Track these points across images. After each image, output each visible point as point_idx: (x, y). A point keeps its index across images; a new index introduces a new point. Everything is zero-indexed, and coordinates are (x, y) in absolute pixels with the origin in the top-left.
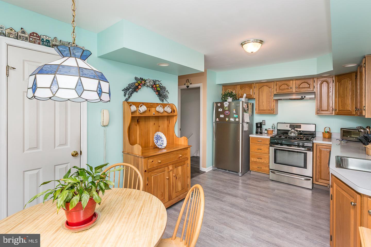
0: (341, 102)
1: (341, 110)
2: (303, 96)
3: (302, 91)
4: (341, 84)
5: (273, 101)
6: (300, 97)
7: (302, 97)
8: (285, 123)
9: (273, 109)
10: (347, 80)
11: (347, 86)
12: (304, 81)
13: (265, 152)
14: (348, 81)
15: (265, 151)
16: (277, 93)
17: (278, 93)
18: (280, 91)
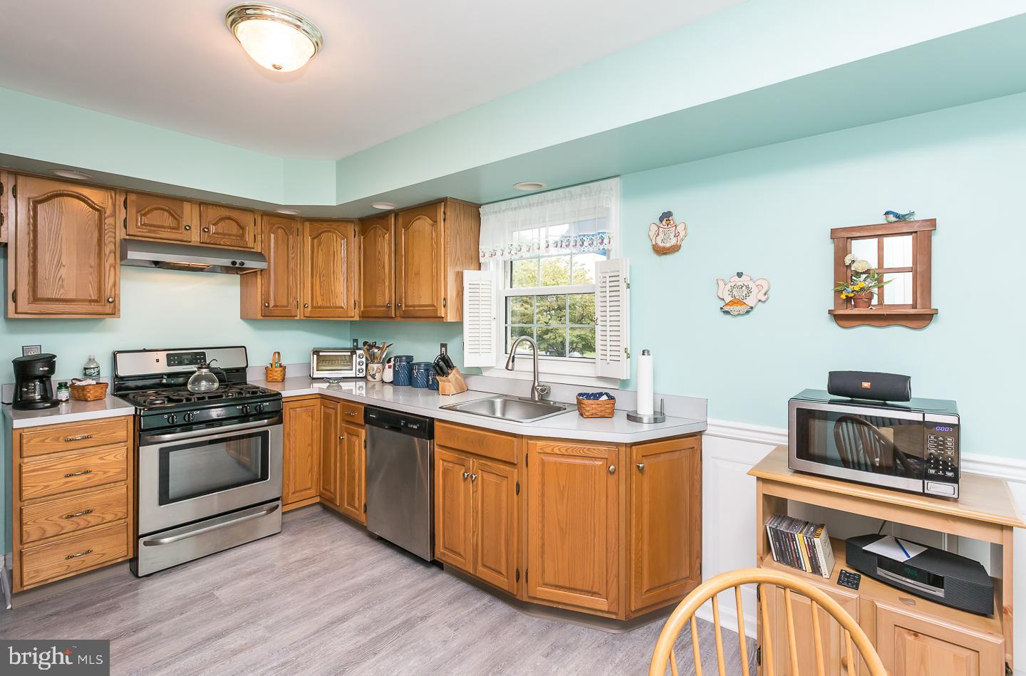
0: (321, 286)
1: (320, 307)
2: (238, 261)
3: (222, 243)
4: (319, 244)
5: (111, 266)
6: (226, 262)
7: (234, 263)
8: (145, 350)
9: (113, 295)
10: (334, 235)
11: (335, 250)
12: (226, 213)
13: (108, 475)
14: (339, 239)
15: (105, 473)
16: (128, 237)
17: (132, 238)
18: (144, 232)
